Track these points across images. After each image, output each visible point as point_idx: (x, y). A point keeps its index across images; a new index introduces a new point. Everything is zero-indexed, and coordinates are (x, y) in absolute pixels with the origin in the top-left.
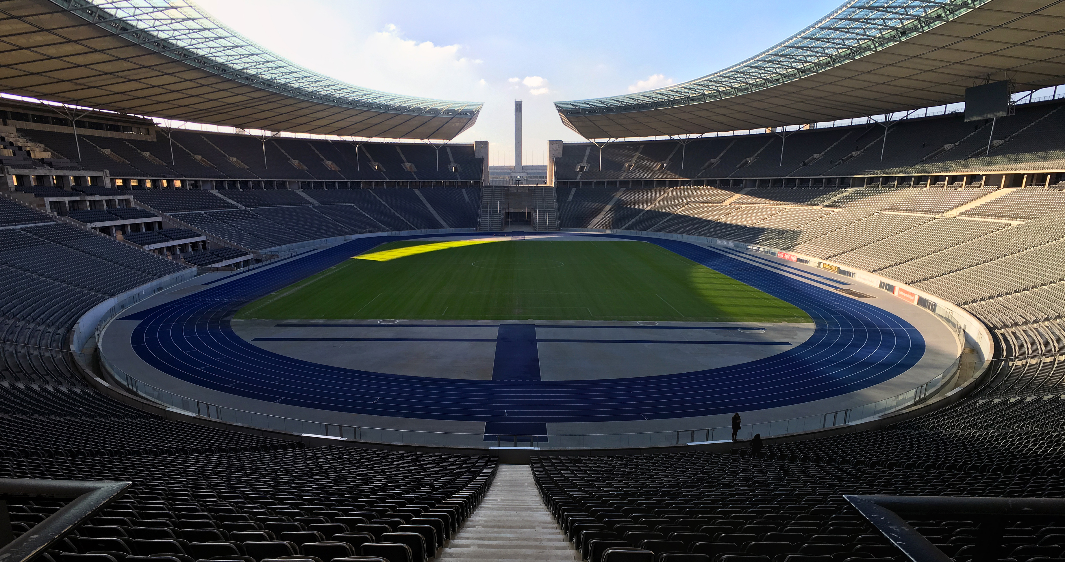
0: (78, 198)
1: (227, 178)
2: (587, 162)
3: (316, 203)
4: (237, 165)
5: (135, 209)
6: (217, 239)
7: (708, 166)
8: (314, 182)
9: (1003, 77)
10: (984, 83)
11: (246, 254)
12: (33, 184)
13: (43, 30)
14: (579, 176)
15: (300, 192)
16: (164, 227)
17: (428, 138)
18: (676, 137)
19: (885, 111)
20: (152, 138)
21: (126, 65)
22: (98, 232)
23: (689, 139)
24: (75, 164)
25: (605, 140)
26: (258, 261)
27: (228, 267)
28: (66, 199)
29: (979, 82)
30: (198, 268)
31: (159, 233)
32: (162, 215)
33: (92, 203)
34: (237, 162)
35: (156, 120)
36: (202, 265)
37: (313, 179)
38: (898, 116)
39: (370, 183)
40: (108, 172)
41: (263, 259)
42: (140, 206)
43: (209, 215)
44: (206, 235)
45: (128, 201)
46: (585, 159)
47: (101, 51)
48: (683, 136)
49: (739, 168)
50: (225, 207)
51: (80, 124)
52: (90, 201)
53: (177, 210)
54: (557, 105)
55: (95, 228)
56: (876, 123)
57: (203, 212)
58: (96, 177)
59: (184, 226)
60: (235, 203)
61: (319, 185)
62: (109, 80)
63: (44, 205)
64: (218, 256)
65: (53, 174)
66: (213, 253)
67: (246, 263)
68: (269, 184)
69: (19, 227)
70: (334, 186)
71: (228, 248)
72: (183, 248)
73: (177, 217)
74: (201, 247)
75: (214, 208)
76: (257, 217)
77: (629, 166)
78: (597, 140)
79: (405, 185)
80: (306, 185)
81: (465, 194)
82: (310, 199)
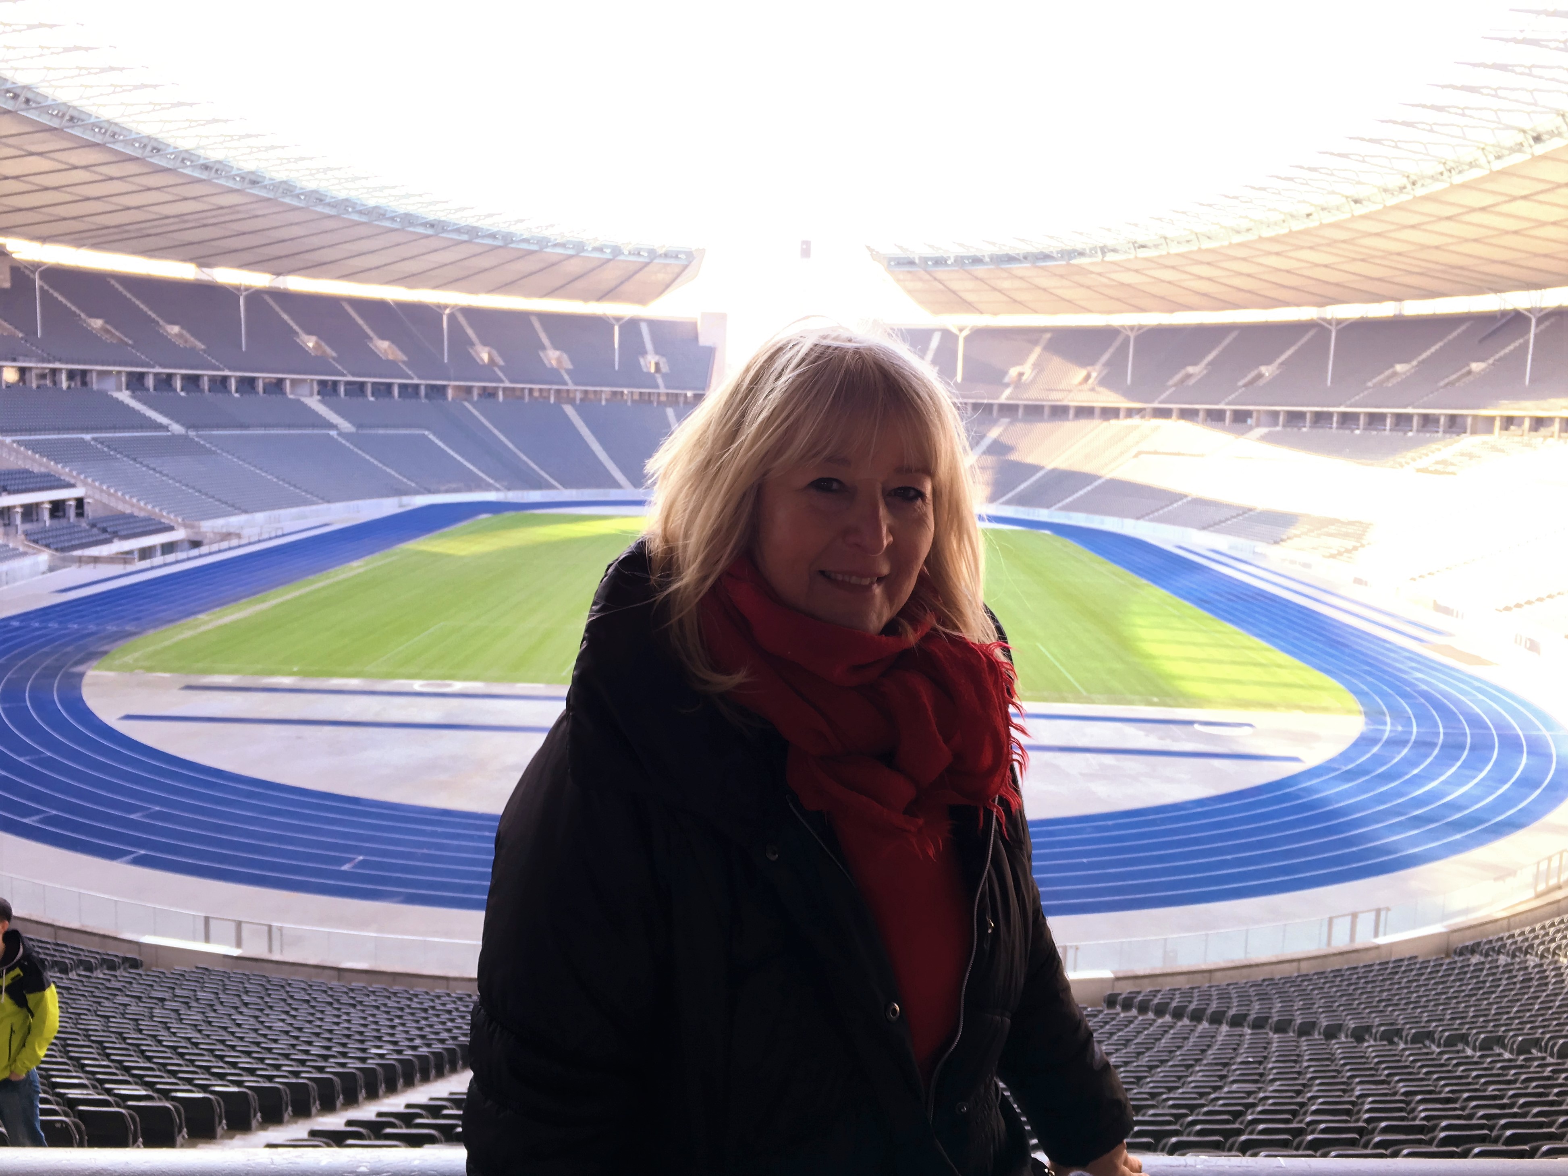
1: (153, 367)
3: (345, 426)
4: (180, 343)
6: (110, 495)
7: (1182, 381)
8: (348, 383)
11: (170, 528)
15: (313, 402)
18: (1114, 320)
20: (3, 280)
25: (970, 320)
26: (196, 544)
27: (125, 557)
30: (53, 555)
34: (180, 335)
35: (13, 245)
36: (64, 549)
37: (343, 375)
39: (469, 390)
41: (205, 541)
43: (102, 443)
44: (85, 484)
49: (1245, 385)
50: (141, 427)
53: (29, 431)
54: (872, 250)
56: (1515, 309)
57: (88, 437)
59: (39, 464)
60: (165, 421)
61: (356, 389)
64: (104, 530)
66: (93, 525)
67: (168, 548)
68: (248, 384)
70: (389, 393)
71: (131, 516)
72: (30, 512)
73: (28, 445)
74: (72, 513)
75: (114, 428)
76: (209, 452)
77: (1019, 374)
78: (954, 319)
79: (544, 395)
80: (327, 389)
81: (672, 420)
82: (335, 419)
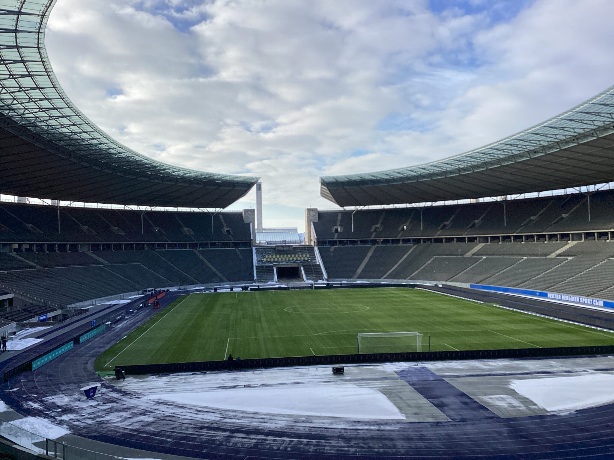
1: (25, 241)
2: (341, 225)
3: (106, 262)
4: (33, 231)
7: (444, 227)
8: (103, 245)
14: (336, 236)
15: (90, 253)
25: (355, 208)
34: (32, 228)
37: (101, 241)
39: (153, 245)
46: (339, 223)
49: (470, 228)
50: (23, 267)
60: (33, 264)
68: (63, 247)
70: (121, 248)
75: (15, 268)
76: (54, 276)
77: (376, 228)
78: (348, 208)
79: (184, 246)
80: (95, 247)
81: (238, 253)
82: (101, 259)
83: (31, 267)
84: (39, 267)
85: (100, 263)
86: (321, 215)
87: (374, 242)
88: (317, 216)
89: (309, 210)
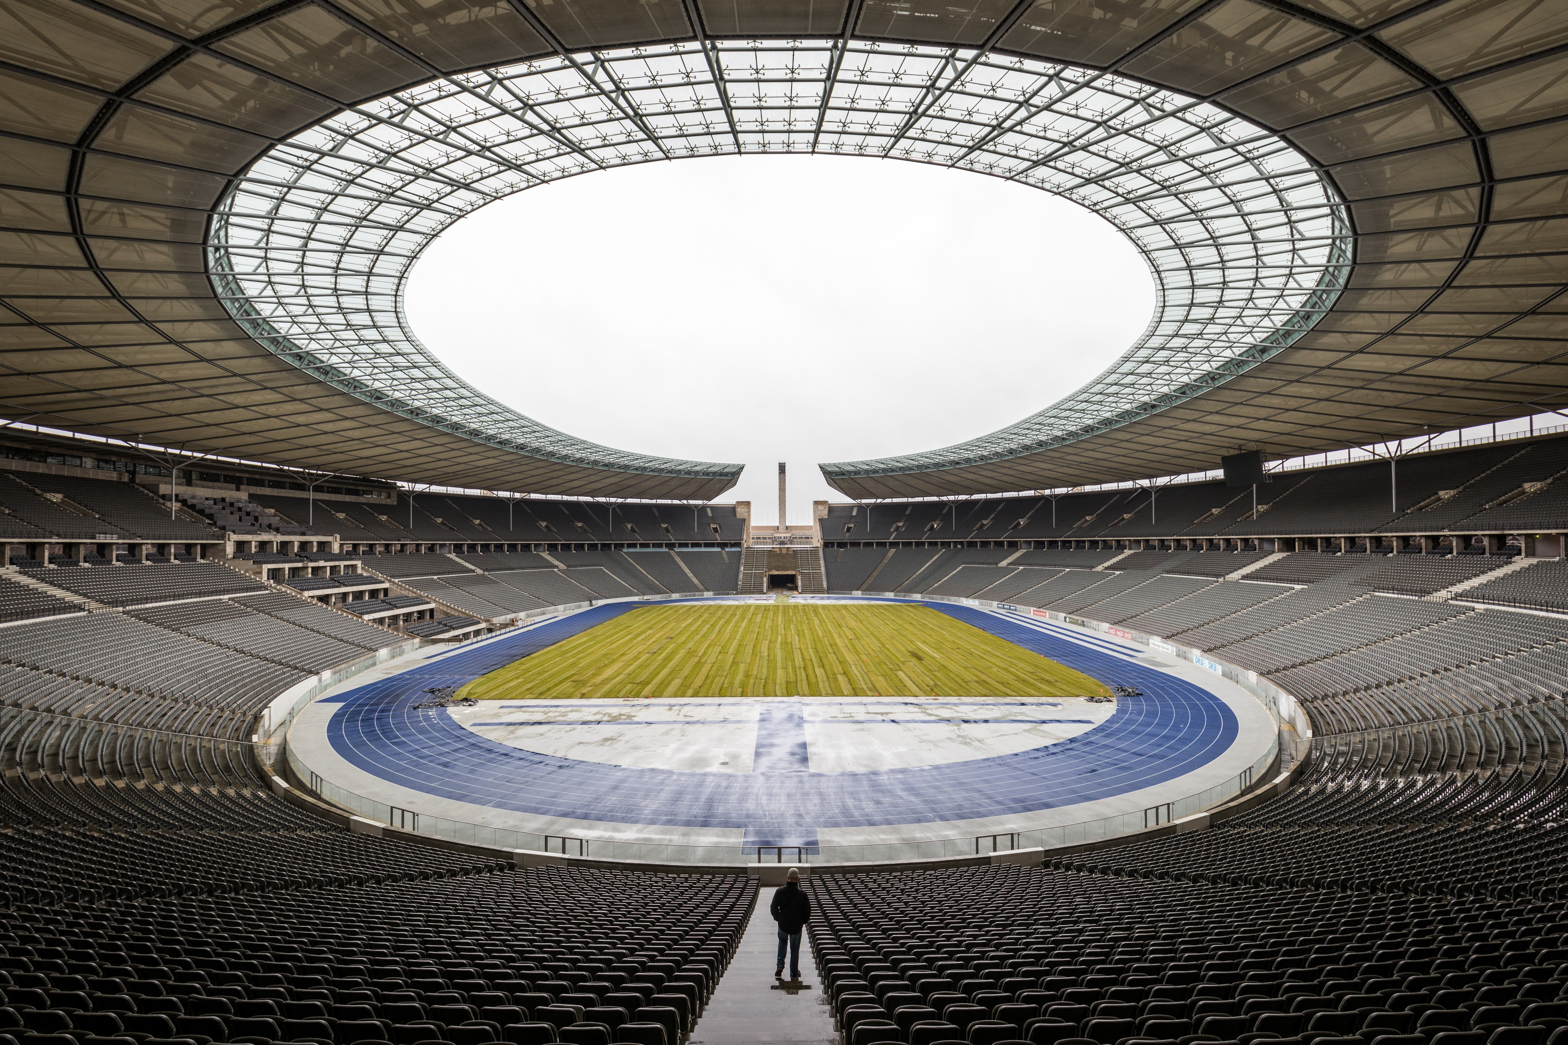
0: (300, 565)
1: (467, 541)
2: (855, 522)
3: (562, 566)
4: (481, 529)
5: (361, 575)
6: (447, 606)
7: (981, 528)
8: (562, 545)
9: (1252, 446)
10: (1237, 452)
11: (478, 623)
12: (253, 550)
13: (295, 400)
14: (847, 536)
15: (545, 555)
16: (390, 595)
17: (687, 499)
18: (944, 498)
19: (1150, 477)
20: (393, 501)
21: (375, 431)
22: (315, 601)
23: (958, 501)
24: (304, 529)
25: (873, 501)
26: (490, 630)
27: (457, 639)
28: (287, 566)
29: (1232, 452)
30: (421, 640)
31: (383, 601)
32: (390, 581)
33: (315, 570)
34: (480, 525)
35: (399, 484)
36: (426, 636)
37: (560, 541)
38: (1162, 481)
39: (622, 546)
40: (338, 536)
41: (496, 629)
42: (367, 571)
43: (442, 581)
44: (435, 601)
45: (354, 567)
46: (852, 520)
47: (352, 419)
48: (952, 498)
49: (1012, 529)
50: (461, 572)
51: (317, 489)
52: (313, 568)
53: (407, 576)
54: (821, 467)
55: (312, 597)
56: (1142, 488)
57: (436, 578)
58: (324, 543)
59: (413, 593)
60: (473, 567)
61: (566, 547)
62: (355, 445)
63: (261, 573)
64: (445, 625)
65: (277, 538)
66: (440, 623)
67: (477, 633)
68: (513, 548)
69: (227, 597)
70: (583, 549)
71: (458, 618)
72: (408, 617)
73: (408, 583)
74: (428, 616)
75: (449, 573)
76: (495, 582)
77: (898, 527)
78: (864, 501)
79: (660, 545)
80: (552, 548)
81: (725, 556)
82: (556, 563)
83: (473, 571)
84: (479, 571)
85: (556, 567)
86: (832, 509)
87: (894, 545)
88: (826, 512)
89: (816, 503)
